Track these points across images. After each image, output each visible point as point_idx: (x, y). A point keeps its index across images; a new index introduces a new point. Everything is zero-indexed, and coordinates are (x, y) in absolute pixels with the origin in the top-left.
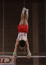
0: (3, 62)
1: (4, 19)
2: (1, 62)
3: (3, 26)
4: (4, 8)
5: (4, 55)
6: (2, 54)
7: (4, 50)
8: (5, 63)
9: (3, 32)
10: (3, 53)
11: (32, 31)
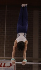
0: (4, 66)
1: (6, 25)
2: (2, 67)
3: (5, 32)
4: (6, 15)
5: (5, 60)
6: (3, 59)
7: (5, 54)
8: (6, 68)
9: (5, 38)
10: (4, 57)
11: (32, 37)
